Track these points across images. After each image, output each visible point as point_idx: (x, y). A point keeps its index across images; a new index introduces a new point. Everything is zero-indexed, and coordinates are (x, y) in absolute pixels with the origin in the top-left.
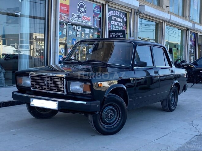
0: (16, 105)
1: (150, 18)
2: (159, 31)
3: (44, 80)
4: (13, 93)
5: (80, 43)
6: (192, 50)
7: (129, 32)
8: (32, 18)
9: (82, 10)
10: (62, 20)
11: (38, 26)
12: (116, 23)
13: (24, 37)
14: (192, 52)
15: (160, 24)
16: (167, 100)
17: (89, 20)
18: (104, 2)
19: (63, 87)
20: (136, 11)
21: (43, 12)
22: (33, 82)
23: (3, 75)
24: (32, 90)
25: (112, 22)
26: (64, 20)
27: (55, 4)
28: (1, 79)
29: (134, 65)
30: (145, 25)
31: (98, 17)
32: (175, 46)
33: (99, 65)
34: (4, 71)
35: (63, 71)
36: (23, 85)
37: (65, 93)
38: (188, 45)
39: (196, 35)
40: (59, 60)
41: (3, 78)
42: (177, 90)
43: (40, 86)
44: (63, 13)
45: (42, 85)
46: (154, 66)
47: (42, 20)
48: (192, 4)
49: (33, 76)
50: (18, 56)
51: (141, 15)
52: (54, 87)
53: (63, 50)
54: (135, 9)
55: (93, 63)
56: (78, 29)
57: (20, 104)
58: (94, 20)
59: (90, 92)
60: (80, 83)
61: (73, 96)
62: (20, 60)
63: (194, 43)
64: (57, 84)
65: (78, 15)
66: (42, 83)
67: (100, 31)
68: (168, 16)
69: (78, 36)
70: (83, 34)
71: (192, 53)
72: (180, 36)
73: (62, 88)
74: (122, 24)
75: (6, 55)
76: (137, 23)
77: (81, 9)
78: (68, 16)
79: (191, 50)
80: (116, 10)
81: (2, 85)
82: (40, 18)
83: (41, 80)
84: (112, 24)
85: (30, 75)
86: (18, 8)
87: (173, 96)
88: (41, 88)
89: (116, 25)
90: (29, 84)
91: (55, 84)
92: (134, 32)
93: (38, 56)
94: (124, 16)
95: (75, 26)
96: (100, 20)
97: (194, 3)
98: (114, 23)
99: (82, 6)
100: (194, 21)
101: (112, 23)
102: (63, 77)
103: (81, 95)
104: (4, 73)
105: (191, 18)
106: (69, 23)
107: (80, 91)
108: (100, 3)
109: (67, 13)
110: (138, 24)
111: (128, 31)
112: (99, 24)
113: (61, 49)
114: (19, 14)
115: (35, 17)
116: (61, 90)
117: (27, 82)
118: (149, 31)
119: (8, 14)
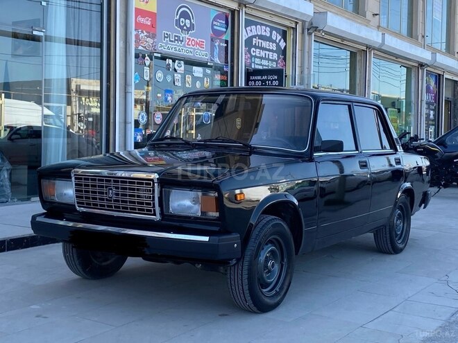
0: (40, 245)
1: (338, 41)
2: (358, 71)
3: (106, 187)
4: (34, 217)
5: (185, 99)
6: (432, 113)
7: (291, 74)
8: (71, 44)
9: (185, 25)
10: (140, 48)
11: (85, 61)
12: (263, 54)
13: (54, 86)
14: (432, 117)
15: (359, 56)
16: (388, 227)
17: (200, 45)
18: (234, 6)
19: (154, 204)
20: (307, 24)
21: (96, 29)
22: (82, 191)
23: (6, 176)
24: (78, 211)
25: (254, 52)
26: (145, 47)
27: (123, 9)
28: (2, 186)
29: (313, 149)
30: (327, 57)
31: (221, 41)
32: (393, 105)
33: (233, 149)
34: (7, 166)
35: (145, 165)
36: (57, 200)
37: (158, 217)
38: (421, 100)
39: (439, 78)
40: (135, 138)
41: (7, 183)
42: (409, 203)
43: (98, 202)
44: (142, 32)
45: (103, 199)
46: (357, 149)
47: (96, 49)
48: (429, 8)
49: (81, 179)
50: (40, 131)
51: (318, 34)
52: (130, 202)
53: (143, 117)
54: (304, 22)
55: (219, 146)
56: (177, 68)
57: (48, 244)
58: (213, 47)
59: (217, 214)
60: (192, 194)
61: (178, 224)
62: (45, 139)
63: (435, 97)
64: (138, 196)
65: (175, 36)
66: (103, 193)
67: (227, 72)
68: (378, 35)
69: (176, 84)
70: (189, 79)
71: (431, 120)
72: (405, 82)
73: (150, 204)
74: (275, 56)
75: (11, 128)
76: (309, 52)
77: (182, 22)
78: (153, 37)
79: (428, 112)
80: (262, 24)
81: (4, 199)
82: (90, 44)
83: (99, 186)
84: (253, 56)
85: (72, 175)
86: (39, 19)
87: (399, 217)
88: (94, 205)
89: (261, 58)
90: (70, 197)
91: (134, 196)
92: (302, 72)
93: (82, 130)
94: (279, 37)
95: (171, 61)
96: (227, 48)
97: (434, 6)
98: (257, 52)
99: (185, 15)
100: (434, 46)
101: (254, 54)
102: (152, 180)
103: (195, 220)
104: (9, 171)
105: (428, 40)
106: (155, 55)
107: (192, 211)
108: (225, 7)
109: (152, 31)
110: (313, 56)
111: (289, 72)
112: (223, 55)
113: (139, 115)
114: (42, 34)
115: (78, 40)
116: (148, 210)
117: (67, 192)
118: (336, 70)
119: (15, 36)
